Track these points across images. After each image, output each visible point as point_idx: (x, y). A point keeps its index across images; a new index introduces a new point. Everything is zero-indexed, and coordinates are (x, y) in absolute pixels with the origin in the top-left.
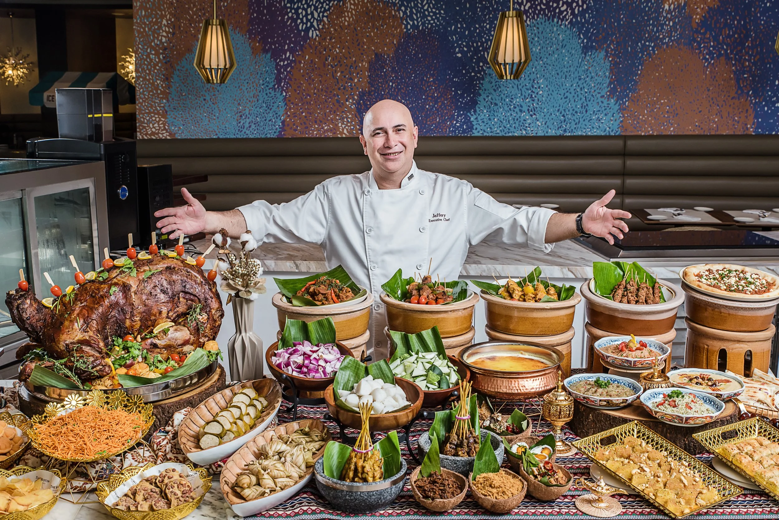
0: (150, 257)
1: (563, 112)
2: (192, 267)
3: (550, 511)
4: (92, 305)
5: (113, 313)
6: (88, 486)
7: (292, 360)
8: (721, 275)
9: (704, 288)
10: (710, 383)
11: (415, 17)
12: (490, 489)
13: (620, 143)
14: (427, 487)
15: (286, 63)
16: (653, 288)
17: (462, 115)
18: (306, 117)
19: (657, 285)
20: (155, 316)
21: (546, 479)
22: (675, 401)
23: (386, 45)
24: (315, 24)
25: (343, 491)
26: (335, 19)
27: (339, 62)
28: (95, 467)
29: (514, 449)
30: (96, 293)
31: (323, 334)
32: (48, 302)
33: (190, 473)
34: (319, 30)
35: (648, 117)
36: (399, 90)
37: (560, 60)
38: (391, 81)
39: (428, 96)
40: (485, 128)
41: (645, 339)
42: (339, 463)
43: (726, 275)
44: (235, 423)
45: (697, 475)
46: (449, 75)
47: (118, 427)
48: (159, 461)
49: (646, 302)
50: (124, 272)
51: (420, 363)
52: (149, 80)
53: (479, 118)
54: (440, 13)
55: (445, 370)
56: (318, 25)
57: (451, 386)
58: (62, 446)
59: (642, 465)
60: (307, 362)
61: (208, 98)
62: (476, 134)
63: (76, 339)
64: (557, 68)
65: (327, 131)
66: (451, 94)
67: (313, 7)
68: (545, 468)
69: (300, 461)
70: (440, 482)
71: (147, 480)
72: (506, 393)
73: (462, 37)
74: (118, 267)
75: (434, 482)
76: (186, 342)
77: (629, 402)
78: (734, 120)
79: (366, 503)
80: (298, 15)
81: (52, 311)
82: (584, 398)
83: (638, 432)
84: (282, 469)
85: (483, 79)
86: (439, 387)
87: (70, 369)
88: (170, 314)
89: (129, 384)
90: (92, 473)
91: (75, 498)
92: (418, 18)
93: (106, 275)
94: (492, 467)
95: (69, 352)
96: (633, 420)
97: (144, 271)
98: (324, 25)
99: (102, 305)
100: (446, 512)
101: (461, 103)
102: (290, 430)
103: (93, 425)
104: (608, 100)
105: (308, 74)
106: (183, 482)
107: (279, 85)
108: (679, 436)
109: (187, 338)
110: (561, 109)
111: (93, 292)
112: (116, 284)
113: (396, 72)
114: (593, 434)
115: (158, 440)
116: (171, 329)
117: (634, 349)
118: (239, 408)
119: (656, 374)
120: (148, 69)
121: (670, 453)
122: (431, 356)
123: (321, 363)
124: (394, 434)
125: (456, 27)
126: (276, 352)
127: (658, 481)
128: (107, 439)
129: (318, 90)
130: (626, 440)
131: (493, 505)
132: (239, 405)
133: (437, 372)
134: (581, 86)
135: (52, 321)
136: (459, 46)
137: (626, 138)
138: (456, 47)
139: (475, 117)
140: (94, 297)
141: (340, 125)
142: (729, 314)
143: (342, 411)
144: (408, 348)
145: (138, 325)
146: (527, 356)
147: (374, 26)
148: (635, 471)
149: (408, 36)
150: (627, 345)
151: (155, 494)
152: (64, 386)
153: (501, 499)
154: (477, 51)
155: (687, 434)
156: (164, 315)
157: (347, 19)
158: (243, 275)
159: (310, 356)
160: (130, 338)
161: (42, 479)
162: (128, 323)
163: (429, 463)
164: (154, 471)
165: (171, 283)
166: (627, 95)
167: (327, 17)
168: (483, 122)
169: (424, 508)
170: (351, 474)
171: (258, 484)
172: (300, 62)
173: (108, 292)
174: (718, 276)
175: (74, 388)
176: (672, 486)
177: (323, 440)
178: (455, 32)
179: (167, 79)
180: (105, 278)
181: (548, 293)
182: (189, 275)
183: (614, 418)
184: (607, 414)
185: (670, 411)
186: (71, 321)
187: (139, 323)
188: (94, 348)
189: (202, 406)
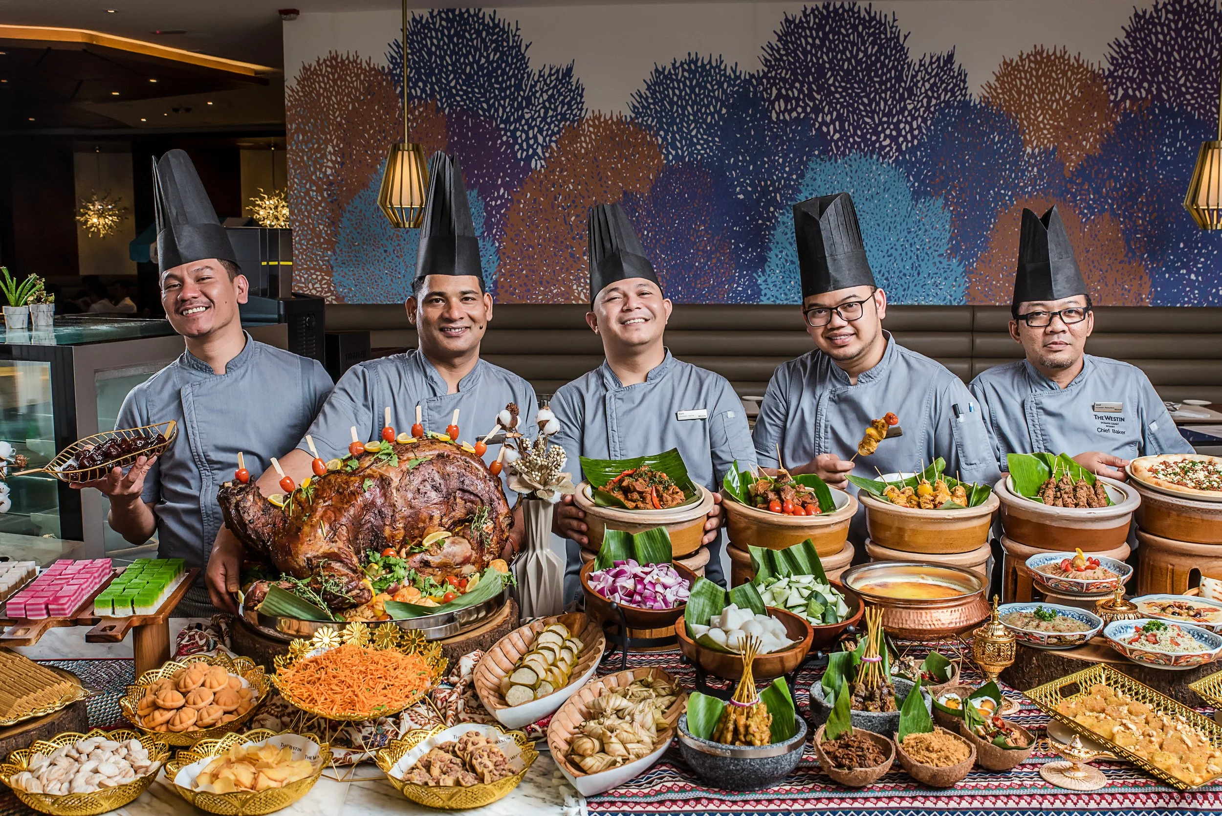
0: (415, 440)
1: (886, 274)
2: (471, 455)
3: (1008, 783)
4: (339, 505)
5: (367, 517)
6: (355, 758)
7: (618, 584)
8: (1182, 469)
9: (1165, 486)
10: (1192, 613)
11: (679, 145)
12: (927, 753)
13: (966, 315)
14: (840, 752)
15: (499, 202)
16: (1094, 486)
17: (745, 276)
18: (527, 276)
19: (1098, 484)
20: (424, 522)
21: (1001, 739)
22: (1155, 636)
23: (639, 180)
24: (539, 151)
25: (726, 758)
26: (567, 145)
27: (574, 202)
28: (360, 731)
29: (942, 701)
30: (344, 489)
31: (653, 550)
32: (277, 498)
33: (501, 739)
34: (545, 159)
35: (1004, 283)
36: (658, 241)
37: (882, 207)
38: (646, 229)
39: (698, 250)
40: (778, 294)
41: (1095, 556)
42: (708, 722)
43: (1190, 469)
44: (551, 671)
45: (1201, 733)
46: (728, 223)
47: (398, 672)
48: (449, 724)
49: (1090, 505)
50: (380, 460)
51: (794, 590)
52: (308, 225)
53: (769, 280)
54: (714, 141)
55: (830, 599)
56: (543, 153)
57: (840, 620)
58: (323, 698)
59: (1124, 721)
60: (639, 587)
61: (390, 249)
62: (765, 301)
63: (321, 551)
64: (878, 218)
65: (557, 295)
66: (730, 248)
67: (536, 129)
68: (995, 725)
69: (649, 721)
70: (856, 744)
71: (441, 748)
72: (915, 630)
73: (744, 172)
74: (373, 454)
75: (847, 746)
76: (466, 561)
77: (1088, 638)
78: (1123, 287)
79: (756, 775)
80: (515, 138)
81: (283, 512)
82: (1025, 634)
83: (1108, 679)
84: (630, 730)
85: (775, 229)
86: (824, 621)
87: (317, 591)
88: (445, 520)
89: (399, 615)
90: (358, 739)
91: (336, 773)
92: (682, 147)
93: (355, 464)
94: (923, 725)
95: (312, 569)
96: (1097, 663)
97: (409, 459)
98: (551, 153)
99: (353, 505)
100: (864, 787)
101: (745, 259)
102: (622, 682)
103: (363, 669)
104: (949, 259)
105: (529, 217)
106: (495, 750)
107: (490, 232)
108: (1163, 684)
109: (468, 554)
110: (883, 270)
111: (340, 486)
112: (370, 476)
113: (653, 217)
114: (1038, 685)
115: (442, 695)
116: (448, 541)
117: (1083, 567)
118: (553, 650)
119: (1119, 600)
120: (306, 210)
121: (1158, 705)
122: (807, 579)
123: (659, 588)
124: (781, 682)
125: (737, 160)
126: (592, 574)
127: (1151, 742)
128: (385, 688)
129: (544, 240)
130: (1094, 689)
131: (934, 776)
132: (551, 645)
133: (821, 600)
134: (911, 241)
135: (284, 525)
136: (741, 184)
137: (973, 309)
138: (736, 186)
139: (763, 278)
140: (341, 493)
141: (575, 287)
142: (1203, 520)
143: (706, 651)
144: (773, 570)
145: (400, 535)
146: (930, 581)
147: (621, 156)
148: (1117, 729)
149: (669, 170)
150: (1072, 564)
151: (456, 767)
152: (309, 617)
153: (943, 766)
154: (765, 190)
155: (1173, 681)
156: (436, 521)
157: (583, 145)
158: (542, 467)
159: (643, 579)
160: (392, 552)
161: (291, 747)
162: (387, 531)
163: (835, 719)
164: (449, 735)
165: (445, 477)
166: (975, 255)
167: (555, 142)
168: (775, 286)
169: (834, 782)
170: (729, 737)
171: (603, 750)
172: (519, 202)
173: (361, 486)
174: (1178, 470)
175: (323, 619)
176: (1172, 748)
177: (673, 693)
178: (735, 166)
179: (333, 223)
180: (354, 467)
181: (953, 494)
182: (468, 467)
183: (1070, 661)
184: (1059, 656)
185: (1149, 648)
186: (312, 526)
187: (402, 531)
188: (347, 564)
189: (496, 648)
